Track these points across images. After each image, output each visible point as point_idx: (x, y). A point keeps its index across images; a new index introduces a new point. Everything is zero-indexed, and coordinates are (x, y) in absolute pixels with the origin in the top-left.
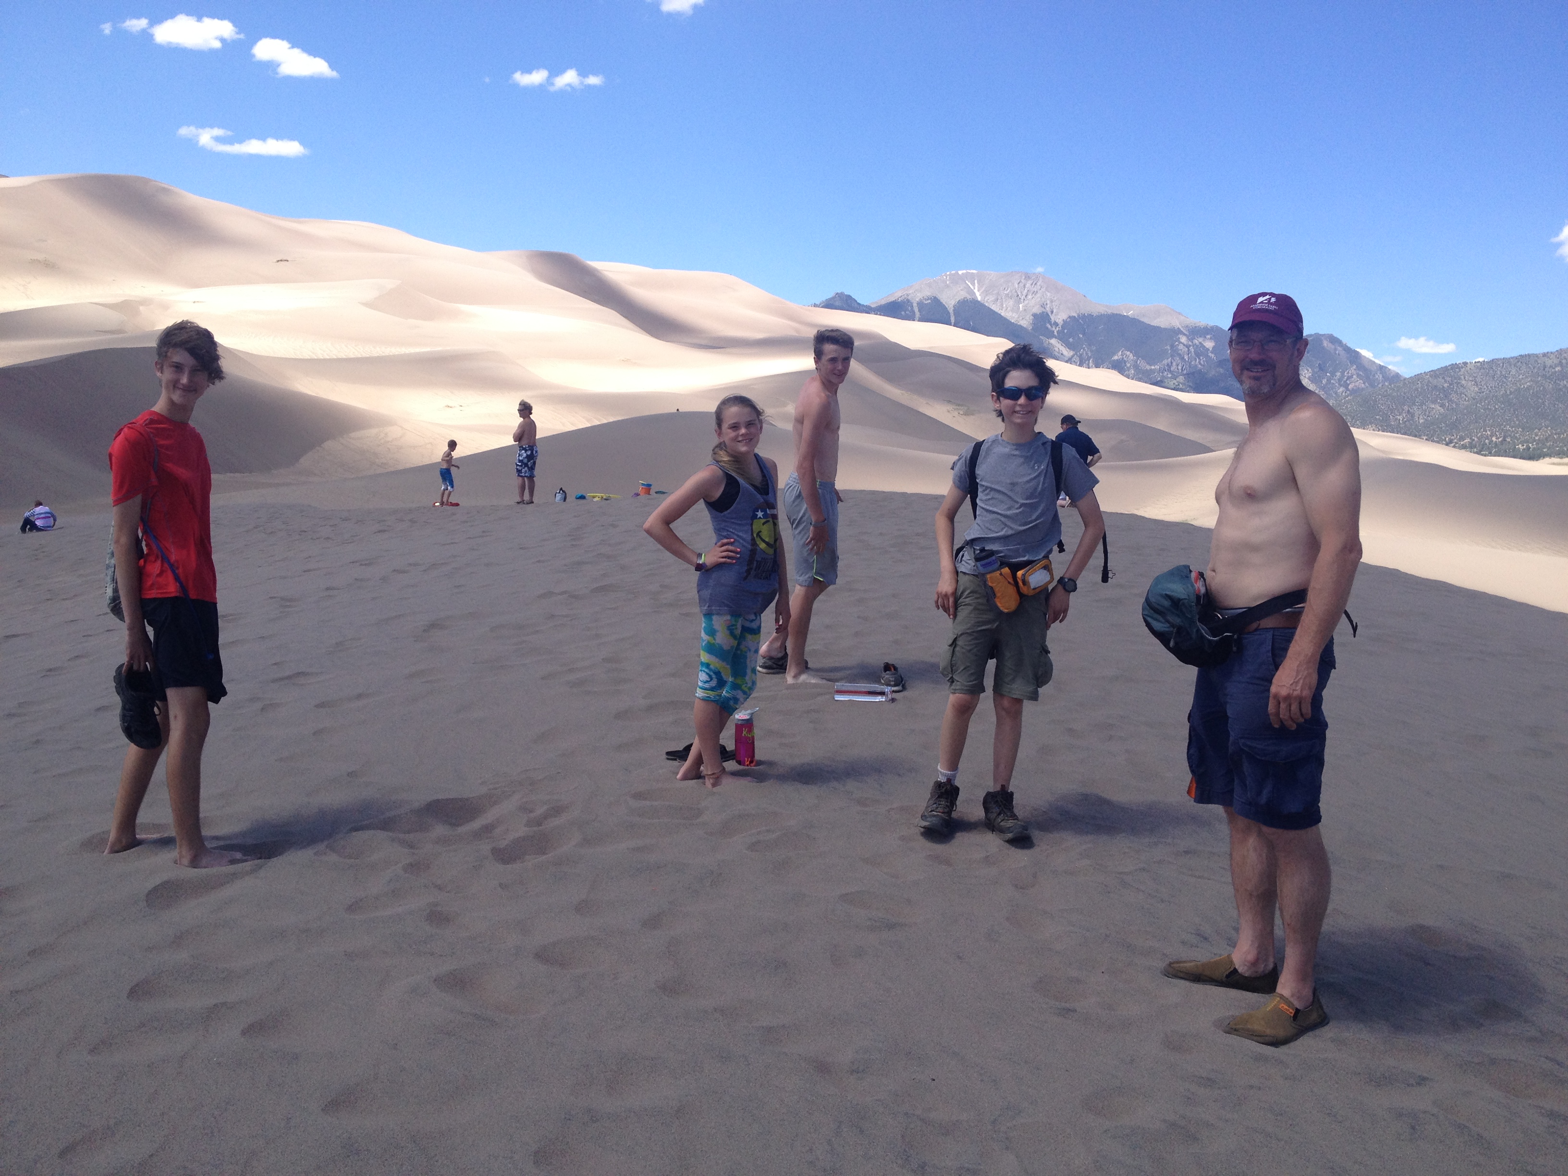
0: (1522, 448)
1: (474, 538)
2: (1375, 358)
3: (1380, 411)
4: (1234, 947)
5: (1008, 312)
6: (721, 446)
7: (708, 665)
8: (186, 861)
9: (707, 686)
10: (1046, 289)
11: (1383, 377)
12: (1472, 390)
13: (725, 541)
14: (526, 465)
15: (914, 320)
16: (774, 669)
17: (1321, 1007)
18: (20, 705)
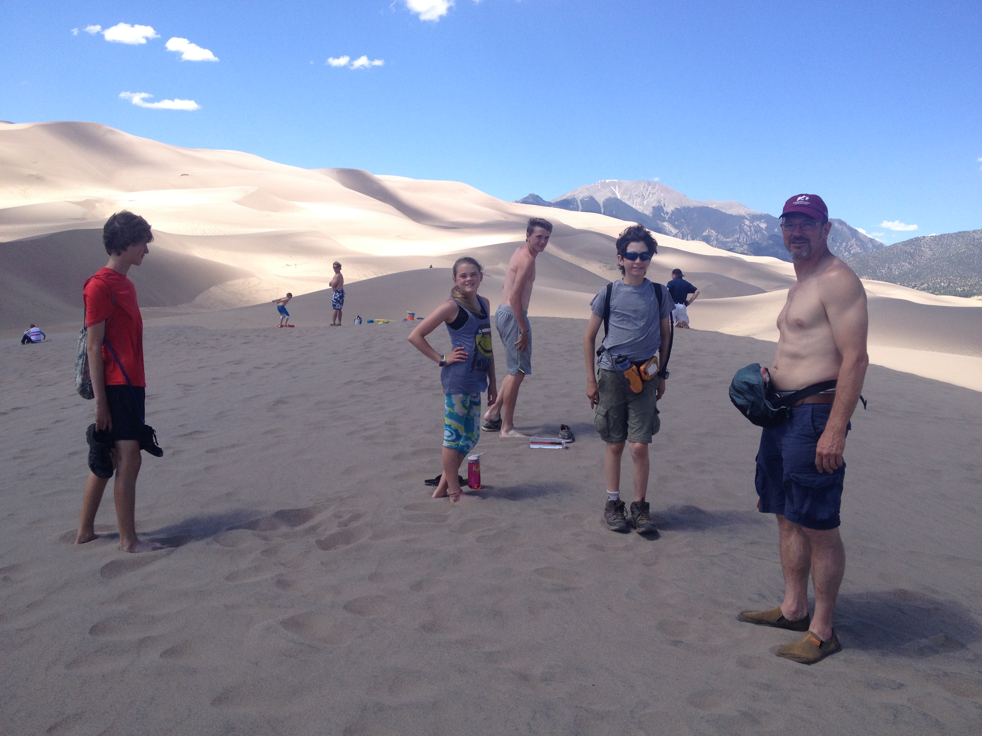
0: (960, 290)
1: (304, 347)
2: (868, 234)
3: (871, 267)
4: (782, 602)
5: (637, 205)
6: (456, 288)
7: (450, 426)
8: (126, 548)
9: (450, 439)
10: (661, 192)
11: (873, 246)
12: (928, 253)
13: (459, 348)
14: (339, 302)
15: (578, 211)
16: (492, 428)
17: (837, 640)
18: (22, 451)
